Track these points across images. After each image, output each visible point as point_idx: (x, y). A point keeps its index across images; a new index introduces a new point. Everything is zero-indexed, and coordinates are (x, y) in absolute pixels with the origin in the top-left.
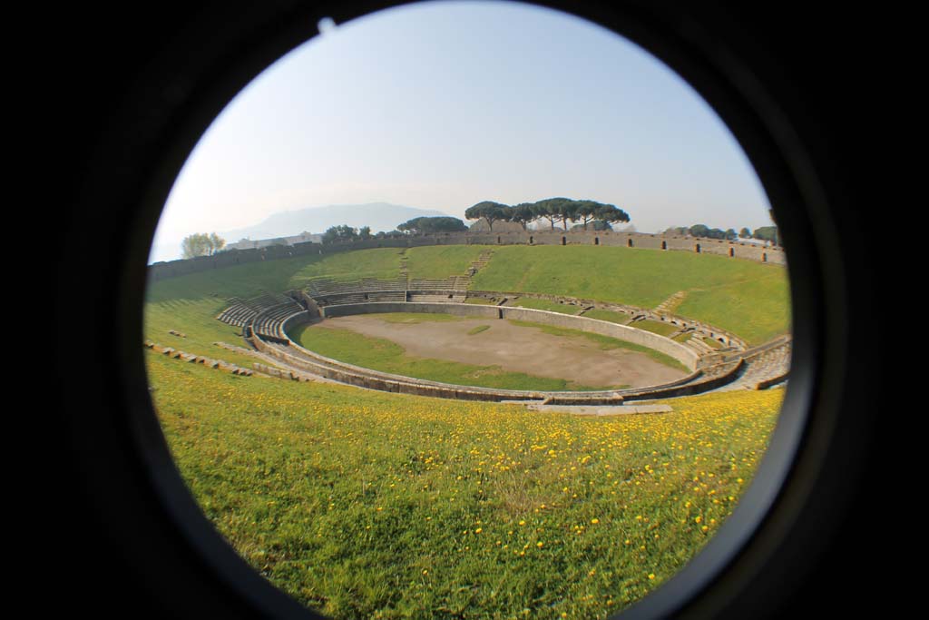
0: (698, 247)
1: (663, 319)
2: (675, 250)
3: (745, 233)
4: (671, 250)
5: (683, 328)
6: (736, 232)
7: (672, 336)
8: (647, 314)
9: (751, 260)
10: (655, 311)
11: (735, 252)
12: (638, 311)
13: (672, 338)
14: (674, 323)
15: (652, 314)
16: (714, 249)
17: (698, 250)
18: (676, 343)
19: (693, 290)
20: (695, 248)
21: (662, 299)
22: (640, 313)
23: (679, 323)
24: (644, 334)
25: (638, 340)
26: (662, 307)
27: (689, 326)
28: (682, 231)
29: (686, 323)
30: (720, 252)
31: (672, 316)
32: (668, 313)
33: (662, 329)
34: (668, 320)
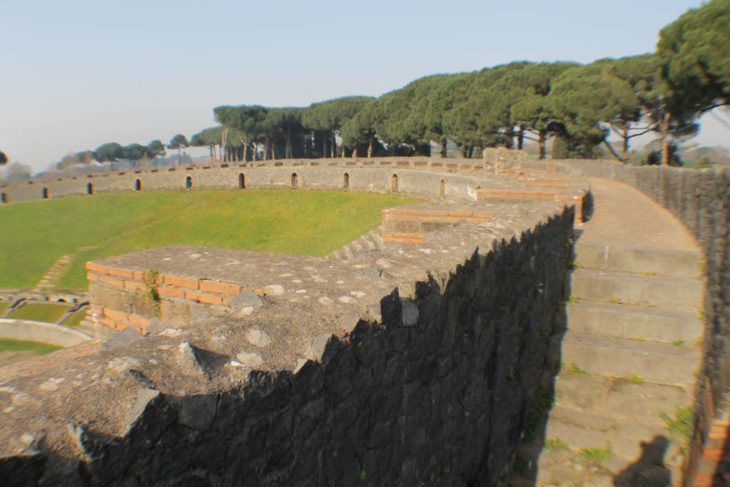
0: (90, 186)
1: (47, 299)
2: (60, 197)
3: (179, 141)
4: (55, 197)
5: (73, 305)
6: (163, 143)
7: (61, 320)
8: (28, 296)
9: (169, 189)
10: (37, 290)
11: (143, 184)
12: (15, 294)
13: (61, 324)
14: (61, 300)
15: (32, 296)
16: (112, 186)
17: (90, 191)
18: (65, 329)
19: (82, 249)
20: (85, 190)
21: (44, 270)
22: (20, 296)
23: (69, 299)
24: (27, 326)
25: (22, 335)
26: (45, 282)
27: (82, 300)
28: (82, 157)
29: (78, 298)
30: (121, 188)
31: (57, 292)
32: (51, 289)
33: (46, 313)
34: (54, 299)
